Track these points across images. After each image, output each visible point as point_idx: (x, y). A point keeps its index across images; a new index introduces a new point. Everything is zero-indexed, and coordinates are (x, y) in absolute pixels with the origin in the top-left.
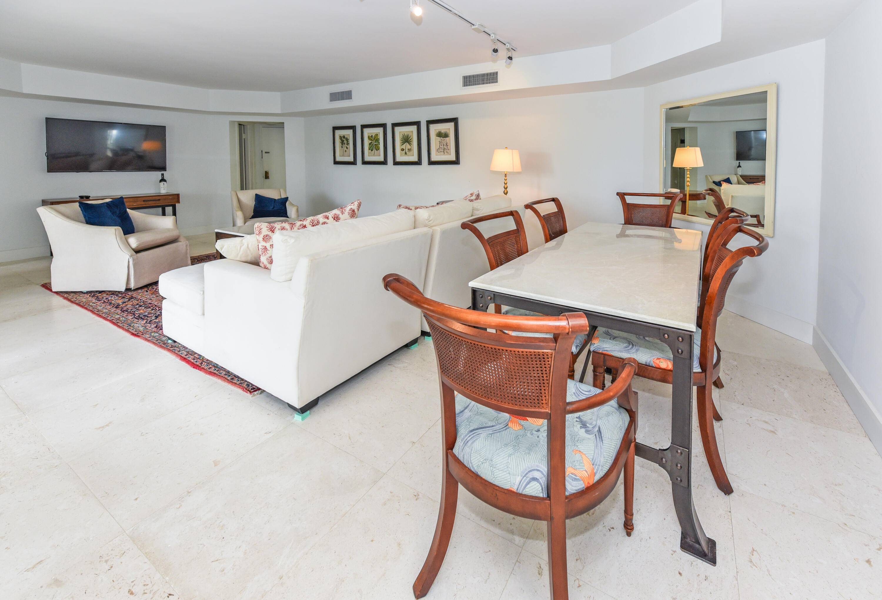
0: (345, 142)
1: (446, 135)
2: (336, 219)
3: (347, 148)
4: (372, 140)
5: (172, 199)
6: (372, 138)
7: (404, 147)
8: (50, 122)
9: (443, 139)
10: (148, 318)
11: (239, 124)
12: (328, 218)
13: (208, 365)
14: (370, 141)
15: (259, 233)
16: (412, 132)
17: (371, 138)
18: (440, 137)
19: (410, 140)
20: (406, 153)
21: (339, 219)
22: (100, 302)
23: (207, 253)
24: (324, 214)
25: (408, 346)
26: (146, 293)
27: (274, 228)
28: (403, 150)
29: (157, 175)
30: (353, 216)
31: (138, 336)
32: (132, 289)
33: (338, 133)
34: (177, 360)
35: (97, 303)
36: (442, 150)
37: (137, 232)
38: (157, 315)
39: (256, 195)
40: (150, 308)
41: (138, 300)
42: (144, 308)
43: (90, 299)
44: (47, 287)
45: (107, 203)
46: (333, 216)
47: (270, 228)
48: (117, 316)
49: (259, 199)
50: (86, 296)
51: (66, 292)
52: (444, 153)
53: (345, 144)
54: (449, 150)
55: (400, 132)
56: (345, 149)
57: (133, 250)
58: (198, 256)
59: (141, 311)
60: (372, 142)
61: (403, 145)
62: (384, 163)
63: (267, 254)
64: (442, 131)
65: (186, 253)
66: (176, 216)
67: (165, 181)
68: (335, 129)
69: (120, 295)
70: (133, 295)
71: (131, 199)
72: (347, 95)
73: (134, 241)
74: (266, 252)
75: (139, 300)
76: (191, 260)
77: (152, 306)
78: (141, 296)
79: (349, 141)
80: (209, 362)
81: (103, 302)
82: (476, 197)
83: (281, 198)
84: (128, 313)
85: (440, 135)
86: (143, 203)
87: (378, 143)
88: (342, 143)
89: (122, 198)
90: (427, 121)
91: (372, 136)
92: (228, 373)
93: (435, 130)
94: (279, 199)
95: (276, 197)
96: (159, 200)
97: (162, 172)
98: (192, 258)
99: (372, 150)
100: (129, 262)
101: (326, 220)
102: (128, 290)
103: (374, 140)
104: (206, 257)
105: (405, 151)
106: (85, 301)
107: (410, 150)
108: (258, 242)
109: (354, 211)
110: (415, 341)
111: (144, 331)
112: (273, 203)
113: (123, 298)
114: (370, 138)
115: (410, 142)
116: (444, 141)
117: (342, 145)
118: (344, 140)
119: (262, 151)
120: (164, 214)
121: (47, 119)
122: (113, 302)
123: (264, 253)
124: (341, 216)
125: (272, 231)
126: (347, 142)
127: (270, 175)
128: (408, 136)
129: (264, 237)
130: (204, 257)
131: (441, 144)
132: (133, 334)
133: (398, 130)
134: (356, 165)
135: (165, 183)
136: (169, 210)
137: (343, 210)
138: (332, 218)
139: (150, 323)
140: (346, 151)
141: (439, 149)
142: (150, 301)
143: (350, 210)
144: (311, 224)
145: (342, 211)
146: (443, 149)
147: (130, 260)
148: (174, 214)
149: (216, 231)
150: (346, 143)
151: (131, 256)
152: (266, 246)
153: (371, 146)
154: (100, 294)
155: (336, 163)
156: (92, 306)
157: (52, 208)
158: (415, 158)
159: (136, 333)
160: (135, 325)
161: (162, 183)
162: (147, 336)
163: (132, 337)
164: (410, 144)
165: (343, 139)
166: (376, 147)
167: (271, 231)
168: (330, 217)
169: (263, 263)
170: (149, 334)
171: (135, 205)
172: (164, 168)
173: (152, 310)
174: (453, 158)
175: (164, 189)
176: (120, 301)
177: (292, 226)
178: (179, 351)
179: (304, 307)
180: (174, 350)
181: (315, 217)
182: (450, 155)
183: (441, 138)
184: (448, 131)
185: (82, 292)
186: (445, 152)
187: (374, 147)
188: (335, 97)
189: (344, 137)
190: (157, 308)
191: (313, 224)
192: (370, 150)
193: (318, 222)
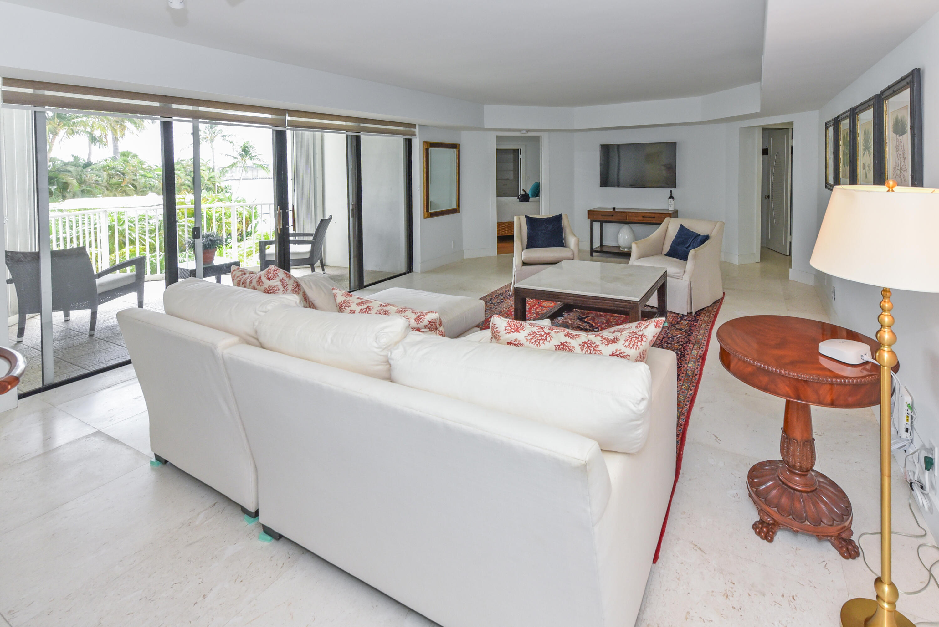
4: (844, 145)
5: (664, 217)
7: (864, 160)
9: (900, 138)
19: (870, 143)
20: (866, 176)
29: (667, 191)
36: (899, 172)
39: (681, 226)
49: (682, 231)
54: (906, 171)
55: (862, 126)
60: (844, 149)
64: (899, 117)
68: (826, 126)
71: (634, 214)
91: (845, 137)
93: (892, 113)
94: (702, 236)
97: (673, 190)
105: (865, 169)
107: (869, 168)
114: (844, 140)
115: (870, 148)
116: (901, 145)
121: (601, 146)
128: (868, 134)
131: (897, 153)
133: (860, 119)
135: (672, 200)
141: (895, 168)
146: (900, 168)
153: (844, 156)
155: (826, 186)
161: (668, 200)
164: (870, 152)
172: (675, 186)
175: (671, 207)
183: (898, 136)
184: (905, 115)
186: (902, 176)
187: (845, 159)
192: (844, 166)
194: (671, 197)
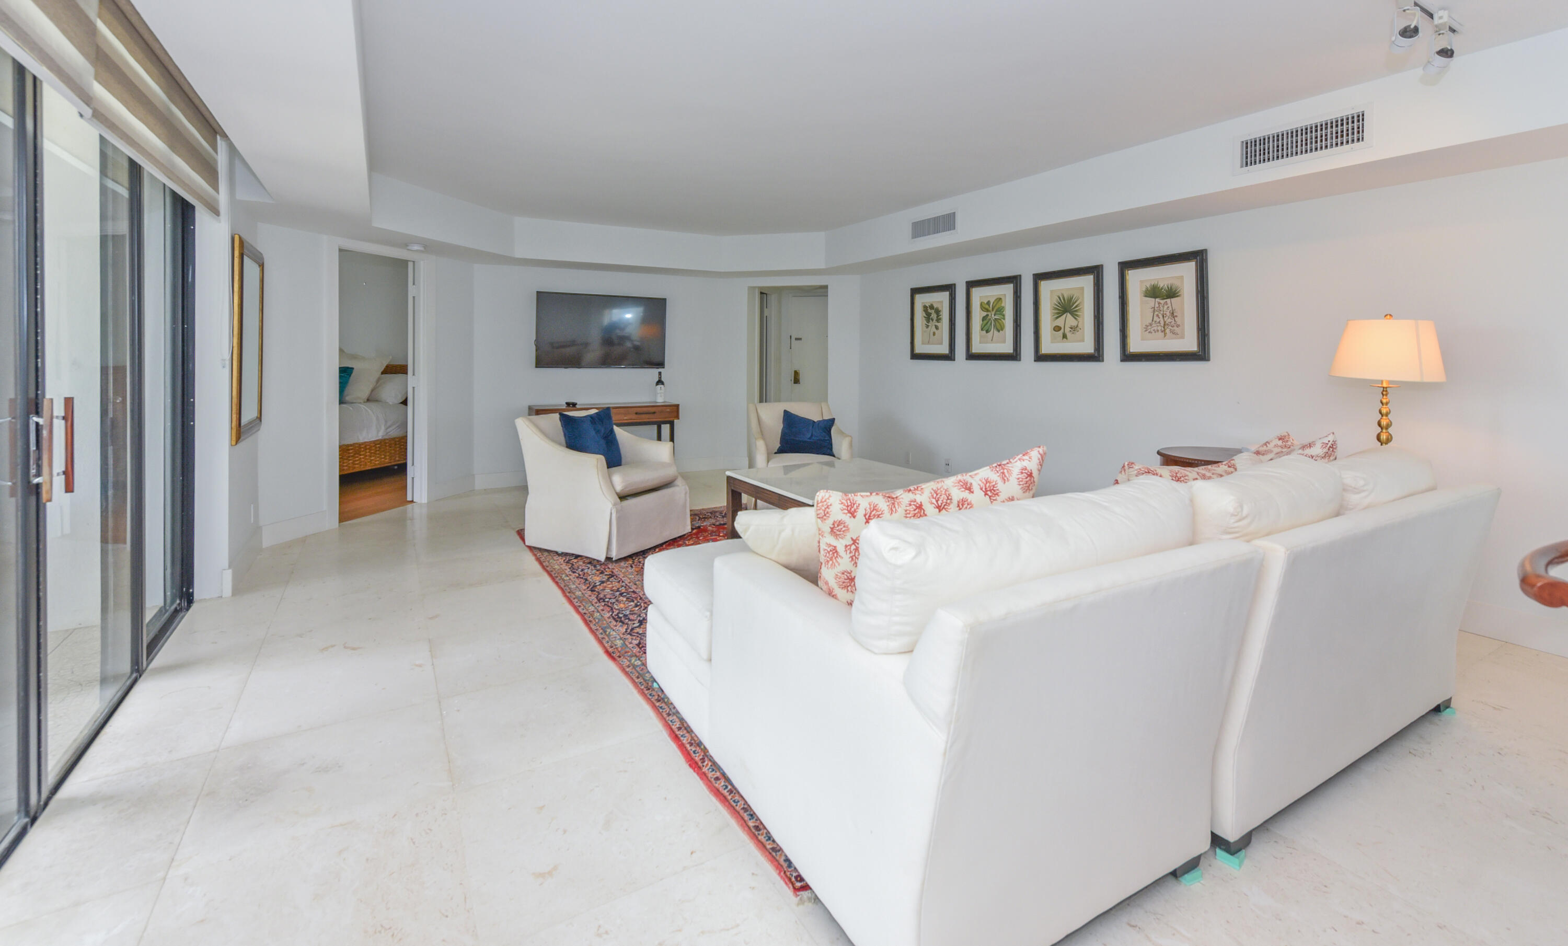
0: (934, 316)
1: (1172, 293)
2: (989, 493)
3: (937, 328)
4: (987, 310)
5: (669, 412)
6: (989, 306)
7: (1060, 322)
8: (543, 298)
9: (1162, 302)
10: (630, 623)
11: (761, 293)
12: (969, 489)
13: (713, 770)
14: (985, 314)
15: (825, 515)
16: (1082, 289)
17: (987, 307)
18: (1155, 297)
19: (1076, 307)
20: (1065, 336)
21: (997, 494)
22: (574, 575)
23: (713, 507)
24: (960, 477)
25: (1178, 875)
26: (630, 570)
27: (855, 506)
28: (1057, 329)
29: (652, 373)
30: (1028, 487)
31: (613, 659)
32: (614, 559)
33: (921, 300)
34: (665, 735)
35: (571, 577)
36: (1159, 328)
37: (625, 465)
38: (641, 619)
39: (785, 412)
40: (633, 601)
41: (619, 582)
42: (625, 599)
43: (564, 566)
44: (521, 534)
45: (591, 416)
46: (982, 485)
47: (848, 506)
48: (592, 608)
49: (789, 418)
50: (560, 561)
51: (540, 550)
52: (1165, 335)
53: (933, 320)
54: (1178, 326)
55: (1052, 292)
56: (934, 329)
57: (618, 494)
58: (700, 510)
59: (622, 605)
60: (987, 315)
61: (1057, 318)
62: (1014, 356)
63: (836, 564)
64: (1161, 285)
65: (684, 506)
66: (673, 442)
67: (663, 383)
68: (915, 291)
69: (598, 567)
70: (614, 571)
71: (622, 411)
72: (947, 222)
73: (620, 480)
74: (834, 561)
75: (621, 582)
76: (691, 515)
77: (636, 598)
78: (623, 573)
79: (941, 313)
80: (715, 766)
81: (577, 575)
82: (1326, 450)
83: (824, 421)
84: (605, 604)
85: (1153, 292)
86: (634, 416)
87: (1002, 317)
88: (928, 318)
89: (608, 408)
90: (1119, 263)
91: (988, 303)
92: (747, 808)
93: (1142, 282)
94: (819, 422)
95: (816, 418)
96: (654, 413)
97: (660, 370)
98: (692, 512)
99: (987, 332)
100: (611, 513)
101: (966, 495)
102: (609, 559)
103: (993, 310)
104: (711, 513)
105: (1062, 330)
106: (558, 570)
107: (1074, 329)
108: (821, 533)
109: (1030, 475)
110: (1192, 865)
111: (622, 649)
112: (811, 428)
113: (602, 573)
114: (983, 307)
115: (1076, 311)
116: (1166, 307)
117: (928, 321)
118: (931, 313)
119: (791, 337)
120: (659, 438)
121: (540, 294)
122: (589, 578)
123: (831, 562)
124: (1000, 486)
125: (851, 513)
126: (937, 317)
127: (802, 378)
128: (1070, 299)
129: (833, 524)
130: (707, 513)
131: (1156, 313)
132: (607, 652)
133: (1046, 287)
134: (954, 360)
135: (662, 386)
136: (666, 429)
137: (1005, 471)
138: (981, 489)
139: (631, 635)
140: (934, 334)
141: (1151, 325)
142: (633, 588)
143: (1022, 473)
144: (934, 501)
145: (1003, 473)
146: (1162, 325)
147: (613, 512)
148: (672, 439)
149: (728, 473)
150: (935, 318)
151: (615, 505)
152: (835, 547)
153: (985, 322)
154: (575, 561)
155: (915, 356)
156: (564, 580)
157: (530, 421)
158: (1088, 347)
159: (610, 650)
160: (611, 633)
161: (659, 386)
162: (625, 662)
163: (605, 658)
164: (1077, 315)
165: (929, 311)
166: (998, 324)
167: (849, 512)
168: (976, 488)
169: (827, 583)
170: (629, 659)
171: (626, 419)
172: (661, 364)
173: (636, 606)
174: (1190, 343)
175: (661, 396)
176: (598, 578)
177: (893, 504)
178: (669, 715)
179: (945, 754)
180: (661, 707)
181: (939, 485)
182: (1183, 337)
183: (1157, 300)
184: (1176, 283)
185: (556, 553)
186: (1168, 331)
187: (991, 324)
188: (921, 229)
189: (932, 307)
190: (642, 604)
191: (937, 501)
192: (984, 332)
193: (948, 499)
194: (660, 382)
